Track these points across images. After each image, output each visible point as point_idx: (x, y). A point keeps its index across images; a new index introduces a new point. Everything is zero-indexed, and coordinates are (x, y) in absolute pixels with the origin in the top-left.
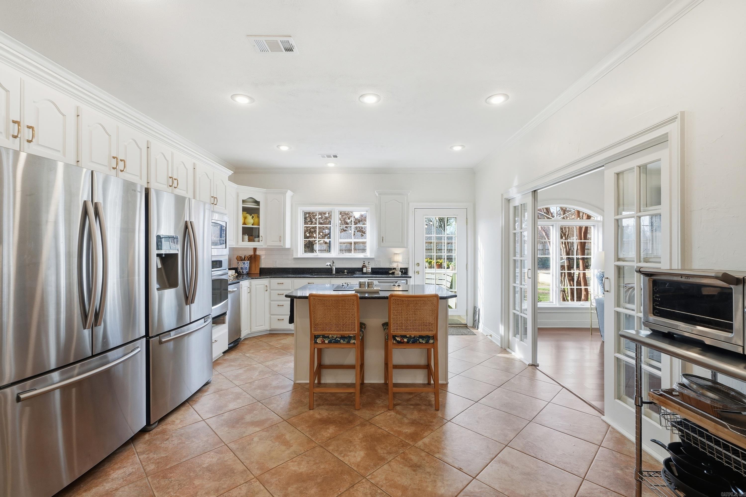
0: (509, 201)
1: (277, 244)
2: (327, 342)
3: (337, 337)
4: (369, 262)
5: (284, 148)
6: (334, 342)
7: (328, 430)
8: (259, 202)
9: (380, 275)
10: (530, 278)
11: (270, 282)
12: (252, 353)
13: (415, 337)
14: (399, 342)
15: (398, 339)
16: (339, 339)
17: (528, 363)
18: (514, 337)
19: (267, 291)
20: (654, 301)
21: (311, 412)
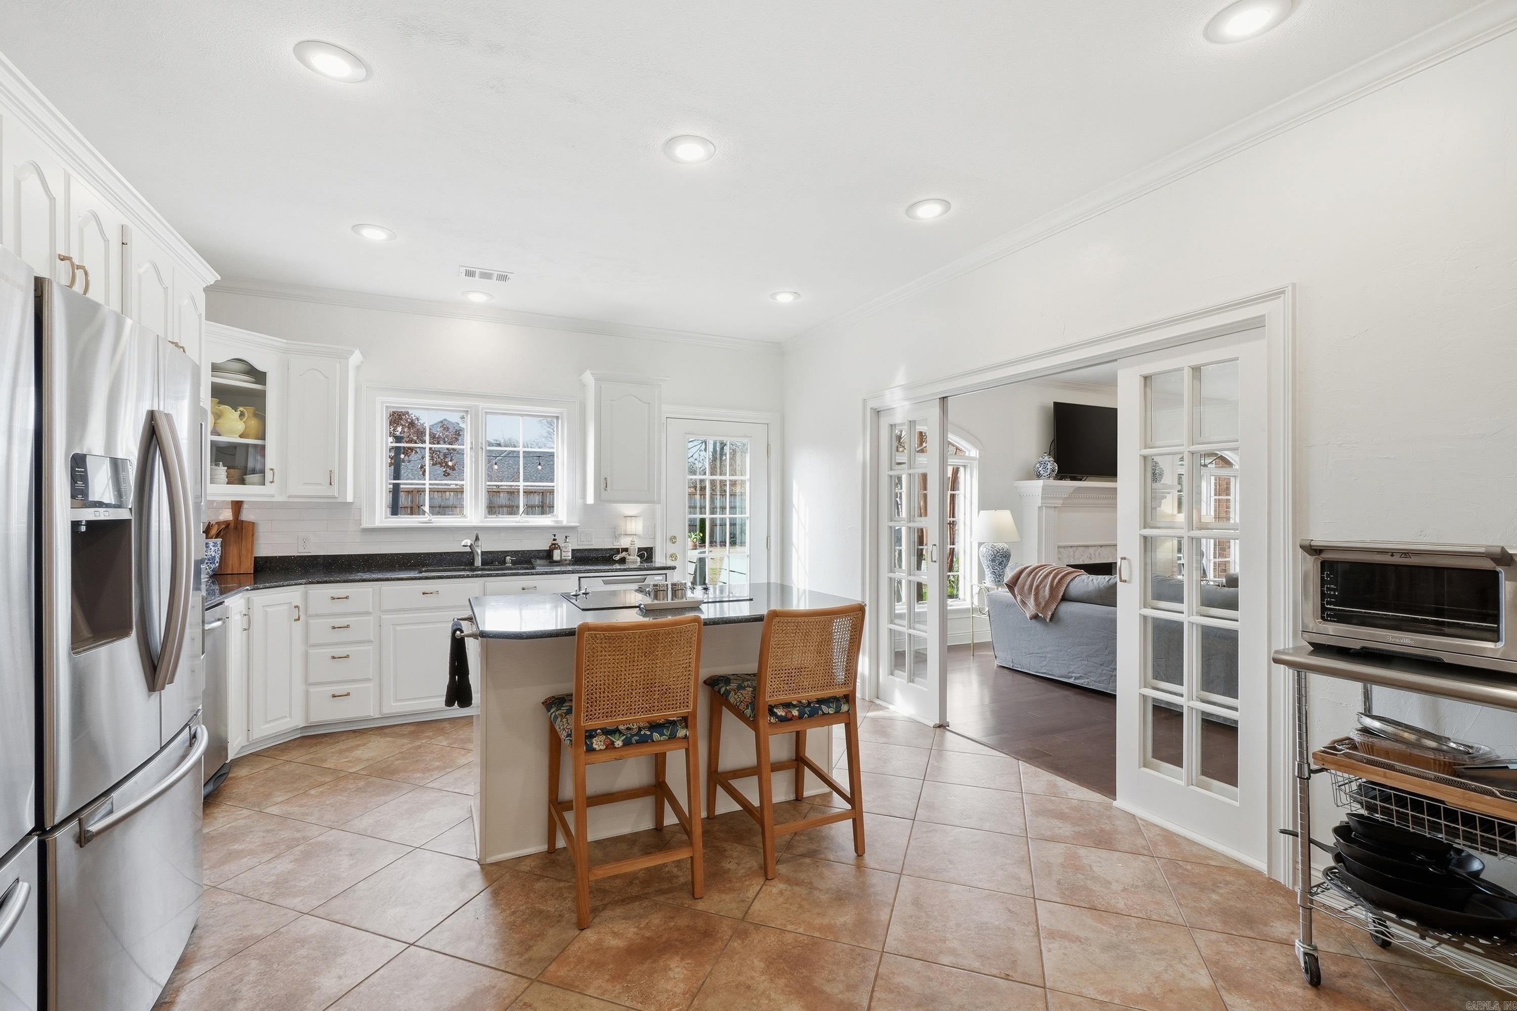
0: (878, 413)
1: (324, 490)
2: (619, 743)
3: (640, 729)
4: (566, 537)
5: (374, 235)
6: (638, 742)
7: (671, 974)
8: (265, 373)
9: (591, 565)
10: (935, 561)
11: (306, 597)
12: (287, 801)
13: (809, 703)
14: (783, 720)
15: (780, 712)
16: (648, 733)
17: (932, 724)
18: (891, 677)
19: (299, 619)
20: (1323, 596)
21: (590, 935)
